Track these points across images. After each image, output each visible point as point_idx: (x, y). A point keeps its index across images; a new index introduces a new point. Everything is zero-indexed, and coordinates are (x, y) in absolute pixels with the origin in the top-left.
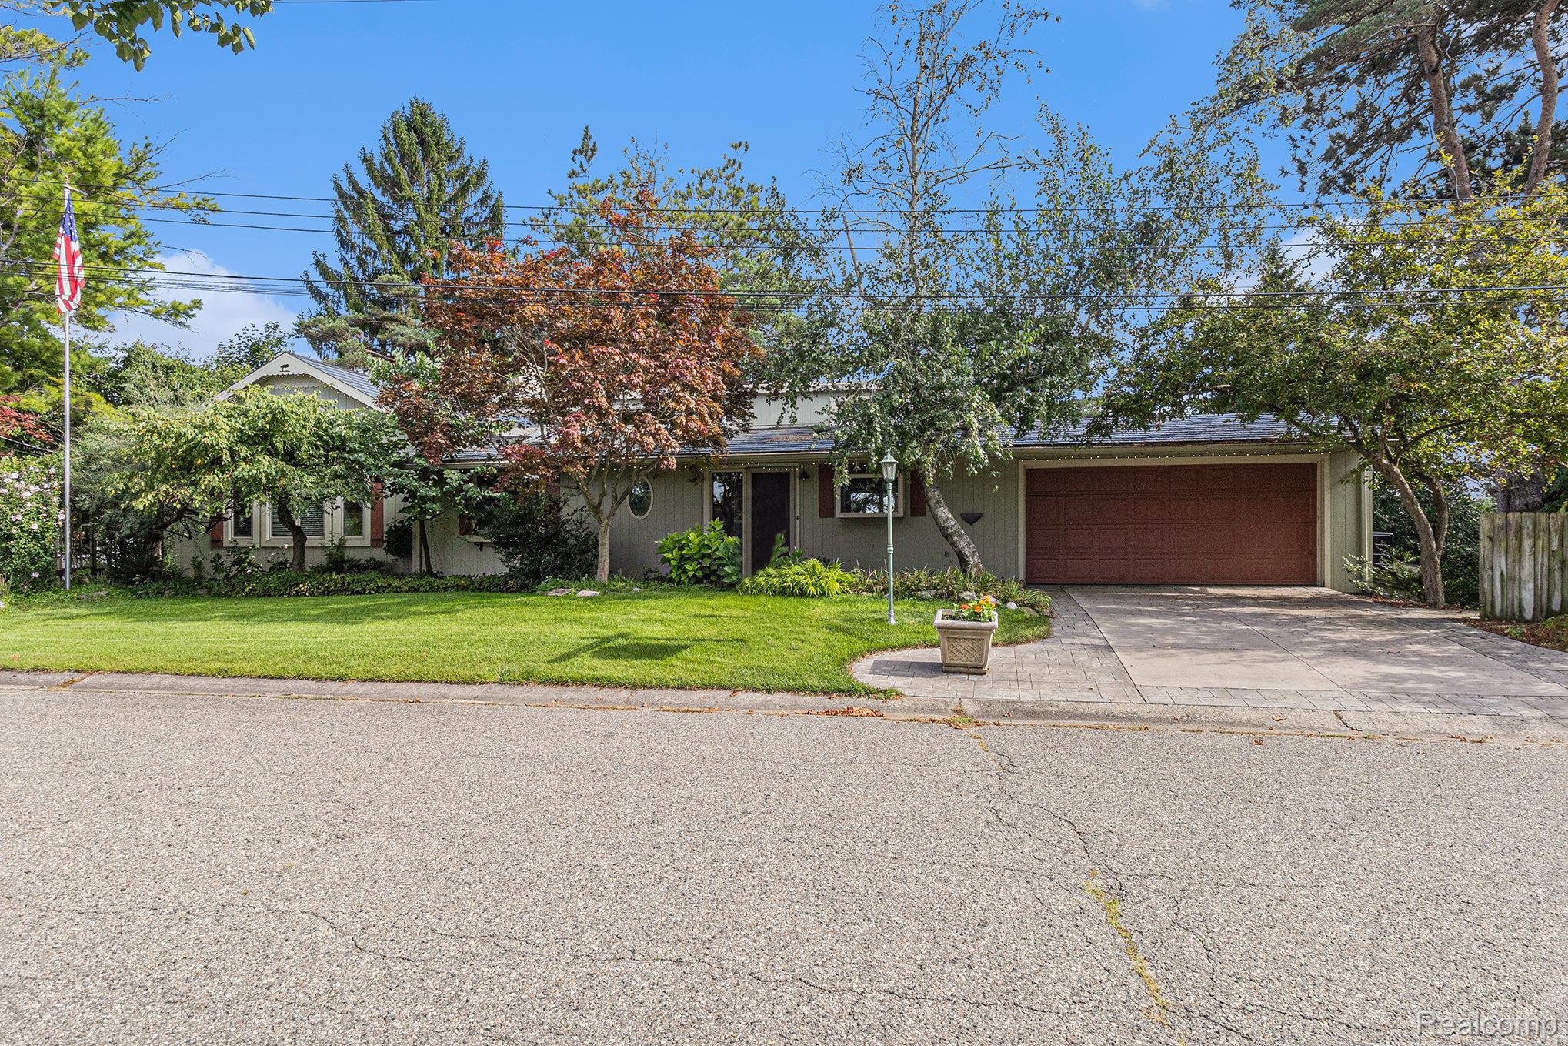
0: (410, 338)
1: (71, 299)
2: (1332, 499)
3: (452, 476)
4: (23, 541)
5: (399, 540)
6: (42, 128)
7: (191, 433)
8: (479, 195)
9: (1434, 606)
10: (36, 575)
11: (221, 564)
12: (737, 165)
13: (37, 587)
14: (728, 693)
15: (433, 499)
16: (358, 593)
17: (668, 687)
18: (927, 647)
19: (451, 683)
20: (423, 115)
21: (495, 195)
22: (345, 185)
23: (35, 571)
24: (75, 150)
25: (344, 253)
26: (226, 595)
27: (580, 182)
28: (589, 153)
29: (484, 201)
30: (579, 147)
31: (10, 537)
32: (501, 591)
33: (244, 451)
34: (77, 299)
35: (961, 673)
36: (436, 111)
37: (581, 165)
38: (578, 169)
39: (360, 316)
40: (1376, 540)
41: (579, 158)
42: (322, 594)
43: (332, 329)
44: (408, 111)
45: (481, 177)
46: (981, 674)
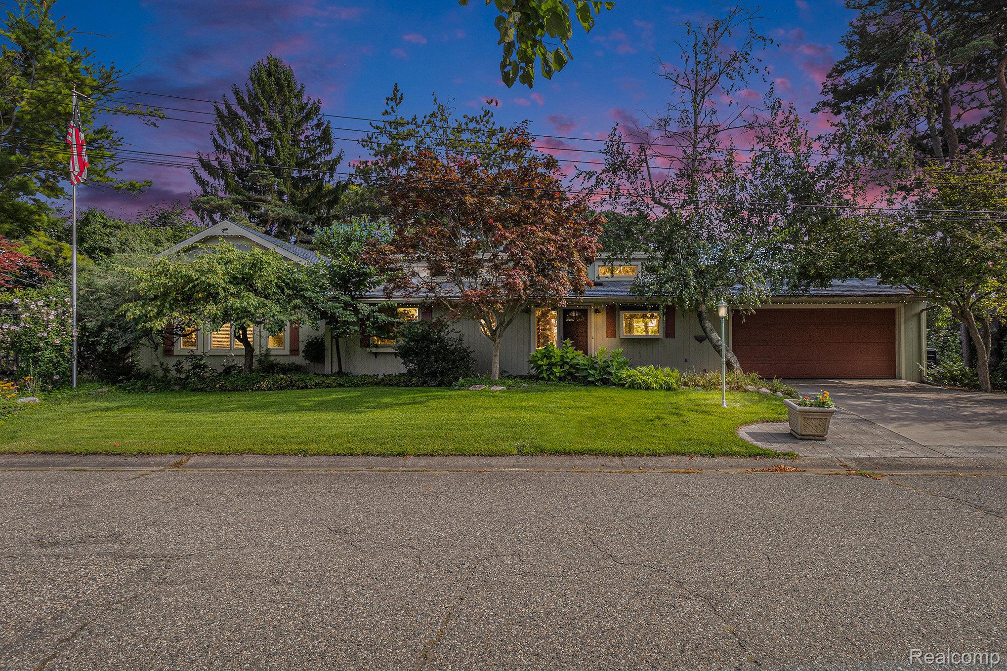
0: (279, 214)
1: (80, 174)
2: (905, 329)
3: (365, 308)
4: (47, 352)
5: (316, 351)
6: (37, 47)
7: (193, 274)
8: (315, 122)
9: (986, 391)
10: (56, 377)
11: (182, 368)
12: (490, 114)
13: (58, 385)
14: (687, 458)
15: (353, 323)
16: (302, 388)
17: (643, 455)
18: (763, 422)
19: (486, 455)
20: (276, 66)
21: (326, 123)
22: (222, 107)
23: (56, 374)
24: (64, 66)
25: (218, 154)
26: (202, 390)
27: (391, 118)
28: (398, 101)
29: (318, 126)
30: (391, 96)
31: (37, 349)
32: (407, 386)
33: (233, 289)
34: (85, 175)
35: (810, 440)
36: (285, 63)
37: (392, 108)
38: (389, 110)
39: (240, 197)
40: (928, 352)
41: (391, 103)
42: (276, 389)
43: (220, 205)
44: (265, 63)
45: (317, 109)
46: (823, 440)
